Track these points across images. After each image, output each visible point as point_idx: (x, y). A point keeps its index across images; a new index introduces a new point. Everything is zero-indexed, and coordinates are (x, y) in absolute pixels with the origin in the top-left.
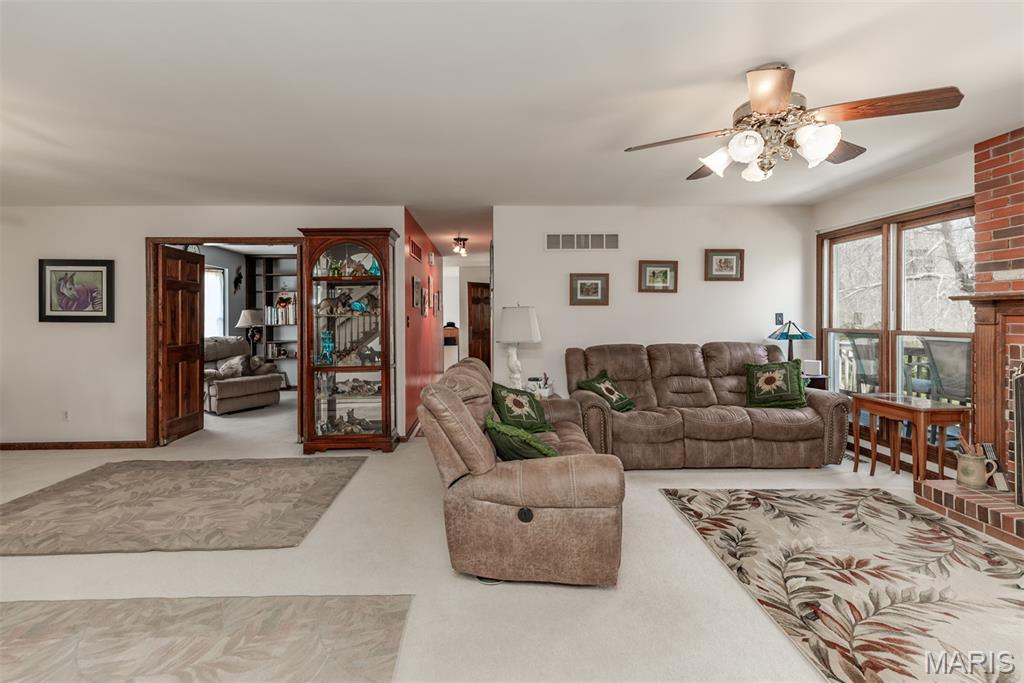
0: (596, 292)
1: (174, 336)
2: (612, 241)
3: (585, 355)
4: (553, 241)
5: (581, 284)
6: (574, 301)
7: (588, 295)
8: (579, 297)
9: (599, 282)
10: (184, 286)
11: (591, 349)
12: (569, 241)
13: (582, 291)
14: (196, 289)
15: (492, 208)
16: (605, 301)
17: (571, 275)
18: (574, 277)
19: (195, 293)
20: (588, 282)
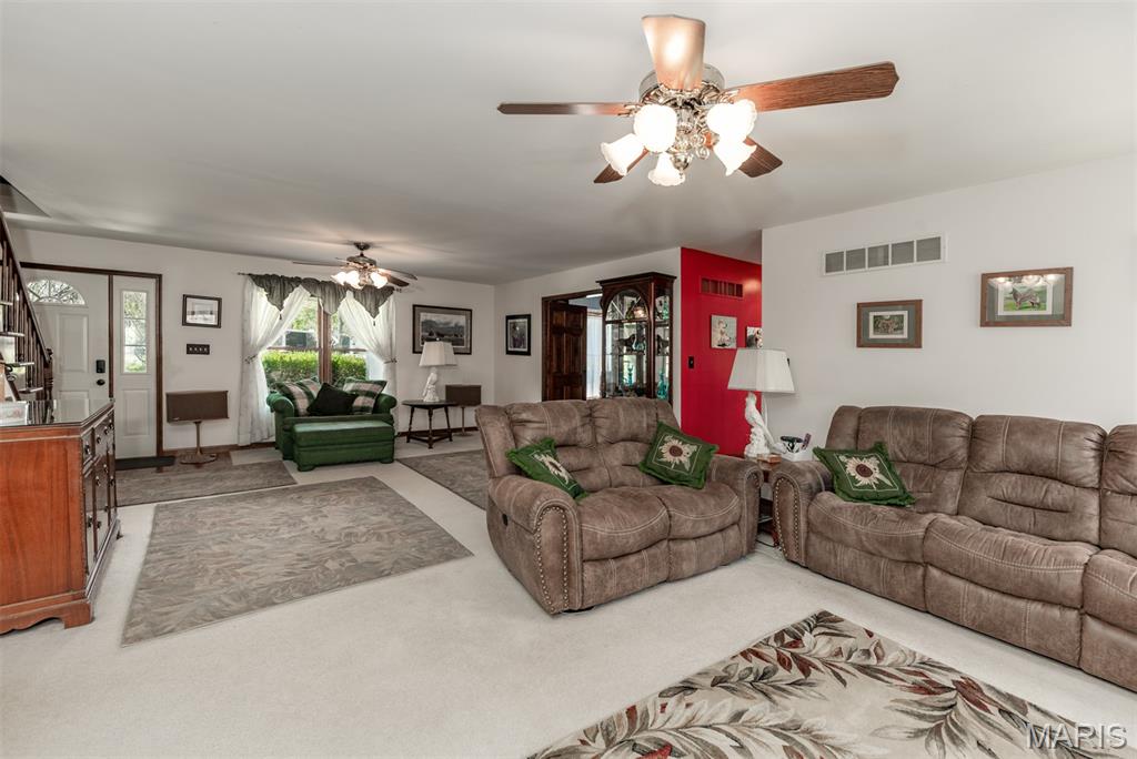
0: (901, 328)
1: (559, 366)
2: (930, 249)
3: (860, 418)
4: (833, 263)
5: (875, 317)
6: (863, 342)
7: (888, 333)
8: (872, 335)
9: (905, 313)
10: (569, 331)
11: (869, 410)
12: (856, 259)
13: (876, 328)
14: (579, 331)
15: (761, 231)
16: (915, 341)
17: (859, 305)
18: (863, 309)
19: (579, 335)
20: (887, 314)
